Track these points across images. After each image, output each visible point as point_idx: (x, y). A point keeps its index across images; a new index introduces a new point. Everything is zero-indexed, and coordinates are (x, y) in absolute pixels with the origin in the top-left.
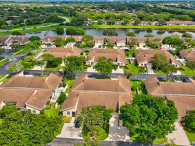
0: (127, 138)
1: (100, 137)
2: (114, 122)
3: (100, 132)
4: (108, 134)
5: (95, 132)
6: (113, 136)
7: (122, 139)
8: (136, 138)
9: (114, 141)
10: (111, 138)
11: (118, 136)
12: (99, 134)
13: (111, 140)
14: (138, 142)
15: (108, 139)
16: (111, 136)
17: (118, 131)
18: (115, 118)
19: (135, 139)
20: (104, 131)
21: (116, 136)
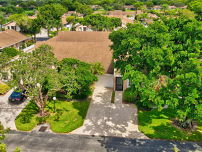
0: (132, 128)
1: (62, 125)
2: (104, 96)
3: (65, 113)
4: (84, 118)
5: (52, 115)
6: (95, 124)
7: (118, 132)
8: (156, 129)
9: (97, 134)
10: (88, 128)
11: (110, 123)
12: (61, 118)
13: (88, 133)
14: (162, 138)
15: (79, 131)
16: (90, 124)
17: (109, 113)
18: (107, 88)
19: (152, 132)
20: (76, 111)
21: (104, 123)
